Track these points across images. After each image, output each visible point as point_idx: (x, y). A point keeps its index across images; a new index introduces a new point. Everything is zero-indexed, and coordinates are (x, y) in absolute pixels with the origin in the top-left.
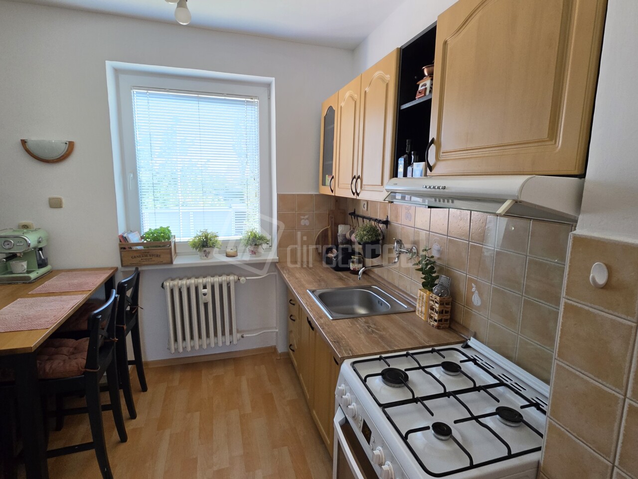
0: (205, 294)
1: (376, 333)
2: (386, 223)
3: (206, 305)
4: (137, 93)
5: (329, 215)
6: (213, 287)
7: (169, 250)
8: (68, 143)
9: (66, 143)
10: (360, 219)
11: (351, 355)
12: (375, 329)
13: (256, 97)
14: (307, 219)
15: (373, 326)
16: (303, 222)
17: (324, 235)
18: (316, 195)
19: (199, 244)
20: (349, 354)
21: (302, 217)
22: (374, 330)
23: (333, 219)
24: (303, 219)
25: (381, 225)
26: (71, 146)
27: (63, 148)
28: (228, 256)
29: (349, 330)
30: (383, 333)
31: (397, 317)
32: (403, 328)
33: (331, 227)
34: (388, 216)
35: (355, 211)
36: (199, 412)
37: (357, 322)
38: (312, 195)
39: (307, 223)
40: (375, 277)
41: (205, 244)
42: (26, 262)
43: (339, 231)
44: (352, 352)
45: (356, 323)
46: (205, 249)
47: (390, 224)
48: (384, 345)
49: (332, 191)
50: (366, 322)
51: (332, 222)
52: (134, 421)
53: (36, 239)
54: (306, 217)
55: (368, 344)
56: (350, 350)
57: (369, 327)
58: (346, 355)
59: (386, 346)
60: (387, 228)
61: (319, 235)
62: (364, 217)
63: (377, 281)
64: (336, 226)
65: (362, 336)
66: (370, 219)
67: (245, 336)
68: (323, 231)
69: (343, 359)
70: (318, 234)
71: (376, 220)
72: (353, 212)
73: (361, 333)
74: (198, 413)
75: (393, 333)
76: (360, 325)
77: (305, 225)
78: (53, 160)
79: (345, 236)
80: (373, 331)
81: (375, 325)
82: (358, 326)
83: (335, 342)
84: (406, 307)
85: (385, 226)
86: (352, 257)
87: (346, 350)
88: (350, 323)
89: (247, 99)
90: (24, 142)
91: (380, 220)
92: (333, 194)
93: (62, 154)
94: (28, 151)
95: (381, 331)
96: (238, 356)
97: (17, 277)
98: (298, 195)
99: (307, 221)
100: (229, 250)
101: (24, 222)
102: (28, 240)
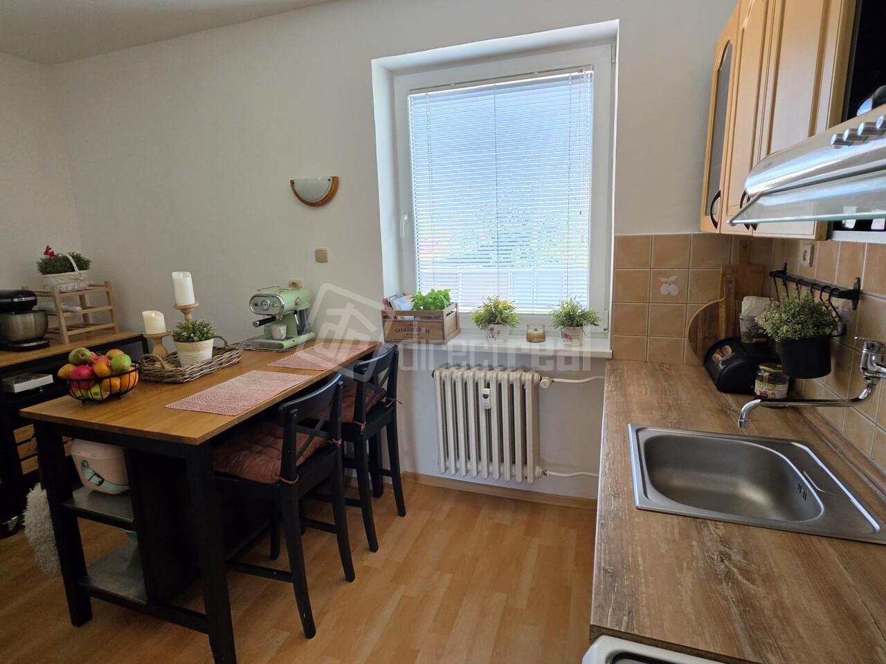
0: (486, 396)
1: (735, 582)
2: (854, 295)
3: (488, 412)
4: (415, 98)
5: (724, 275)
6: (499, 386)
7: (440, 324)
8: (331, 179)
9: (329, 180)
10: (792, 286)
11: (623, 630)
12: (740, 569)
13: (588, 67)
14: (674, 283)
15: (737, 557)
16: (664, 290)
17: (710, 314)
18: (695, 236)
19: (485, 317)
20: (619, 622)
21: (663, 279)
22: (735, 570)
23: (732, 286)
24: (666, 283)
25: (838, 302)
26: (335, 182)
27: (326, 187)
28: (530, 339)
29: (664, 547)
30: (757, 590)
31: (831, 550)
32: (833, 595)
33: (727, 301)
34: (859, 280)
35: (785, 268)
36: (452, 575)
37: (699, 532)
38: (686, 236)
39: (674, 290)
40: (815, 422)
41: (494, 318)
42: (285, 326)
43: (743, 310)
44: (630, 619)
45: (694, 534)
46: (491, 326)
47: (863, 299)
48: (740, 632)
49: (715, 224)
50: (724, 541)
51: (729, 289)
52: (372, 554)
53: (294, 299)
54: (673, 278)
55: (690, 610)
56: (630, 612)
57: (724, 556)
58: (609, 624)
59: (744, 641)
60: (855, 308)
61: (697, 315)
62: (800, 282)
63: (817, 433)
64: (739, 297)
65: (688, 580)
66: (814, 286)
67: (548, 473)
68: (705, 309)
69: (597, 632)
70: (697, 313)
71: (824, 288)
72: (781, 269)
73: (689, 568)
74: (449, 576)
75: (788, 602)
76: (702, 543)
77: (669, 294)
78: (317, 203)
79: (752, 319)
80: (728, 576)
81: (746, 555)
82: (695, 543)
83: (606, 571)
84: (877, 526)
85: (850, 302)
86: (761, 367)
87: (619, 607)
88: (676, 531)
89: (573, 74)
90: (292, 183)
91: (836, 289)
92: (717, 231)
93: (325, 195)
94: (296, 193)
95: (753, 582)
96: (541, 502)
97: (274, 344)
98: (657, 237)
99: (673, 286)
100: (531, 331)
101: (293, 279)
102: (282, 301)
